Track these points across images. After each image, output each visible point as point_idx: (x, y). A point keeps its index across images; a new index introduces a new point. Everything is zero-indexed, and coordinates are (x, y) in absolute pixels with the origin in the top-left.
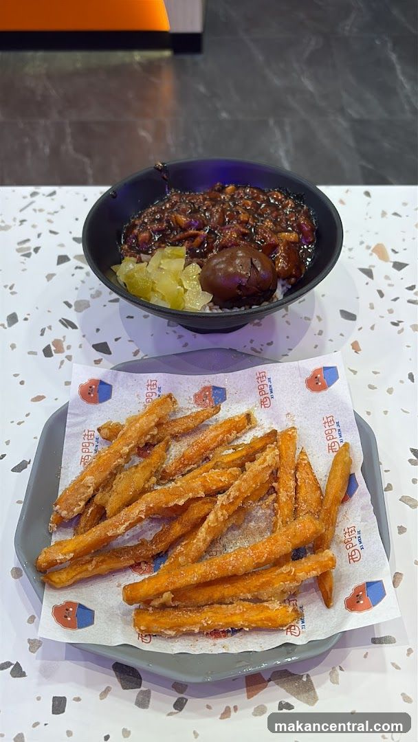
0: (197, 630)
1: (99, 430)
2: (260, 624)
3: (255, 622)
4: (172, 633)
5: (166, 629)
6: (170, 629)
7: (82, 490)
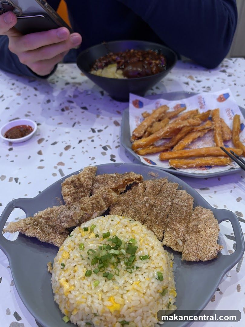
0: (195, 165)
1: (142, 114)
2: (218, 163)
3: (216, 162)
4: (185, 166)
5: (183, 165)
6: (185, 165)
7: (143, 127)
